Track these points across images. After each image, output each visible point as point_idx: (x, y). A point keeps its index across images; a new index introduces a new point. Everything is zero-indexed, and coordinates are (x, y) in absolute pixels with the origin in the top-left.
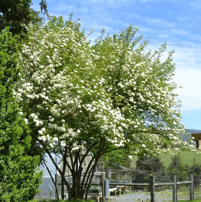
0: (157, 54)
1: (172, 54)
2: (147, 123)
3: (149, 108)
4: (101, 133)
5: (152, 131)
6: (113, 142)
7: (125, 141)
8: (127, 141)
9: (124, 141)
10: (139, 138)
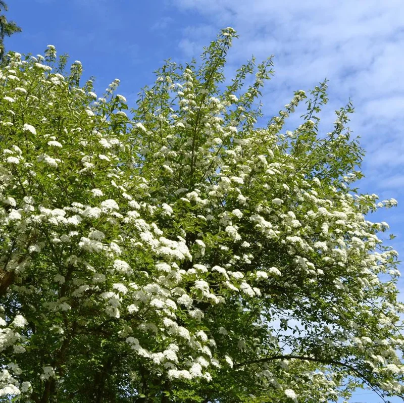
0: (302, 100)
1: (347, 115)
2: (295, 328)
3: (297, 261)
4: (119, 332)
5: (311, 355)
6: (157, 358)
7: (216, 363)
8: (223, 363)
9: (210, 362)
10: (274, 373)
